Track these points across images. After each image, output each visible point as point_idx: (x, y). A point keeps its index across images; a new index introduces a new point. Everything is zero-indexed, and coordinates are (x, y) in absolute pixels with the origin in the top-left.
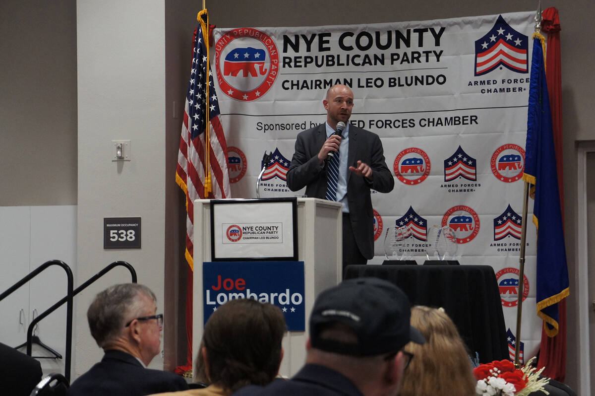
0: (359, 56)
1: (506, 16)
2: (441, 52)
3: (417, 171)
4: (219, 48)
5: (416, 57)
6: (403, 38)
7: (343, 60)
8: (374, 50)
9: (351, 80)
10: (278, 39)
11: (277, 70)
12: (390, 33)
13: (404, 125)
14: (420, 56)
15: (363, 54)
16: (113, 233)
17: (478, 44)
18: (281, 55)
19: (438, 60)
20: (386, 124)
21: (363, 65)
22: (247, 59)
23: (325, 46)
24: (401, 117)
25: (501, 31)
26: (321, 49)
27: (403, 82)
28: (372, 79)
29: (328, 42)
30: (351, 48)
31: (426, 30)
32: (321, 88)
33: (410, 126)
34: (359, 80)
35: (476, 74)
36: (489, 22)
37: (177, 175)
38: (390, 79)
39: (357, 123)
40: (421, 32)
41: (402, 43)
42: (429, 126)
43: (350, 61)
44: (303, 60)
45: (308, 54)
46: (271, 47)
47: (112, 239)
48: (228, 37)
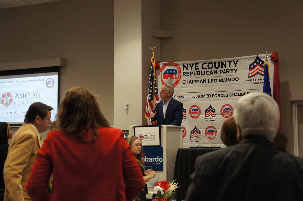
0: (209, 71)
1: (259, 56)
2: (237, 69)
3: (229, 113)
4: (161, 70)
5: (228, 71)
6: (223, 64)
7: (203, 73)
8: (214, 69)
9: (206, 80)
10: (181, 66)
11: (181, 77)
12: (219, 63)
13: (224, 96)
14: (229, 71)
15: (210, 70)
16: (125, 136)
17: (250, 66)
18: (182, 71)
19: (236, 72)
20: (218, 96)
21: (210, 74)
22: (171, 73)
23: (197, 68)
24: (223, 93)
25: (258, 61)
26: (196, 69)
27: (224, 80)
28: (213, 79)
29: (198, 66)
30: (206, 68)
31: (231, 61)
32: (195, 83)
33: (226, 96)
34: (209, 80)
35: (249, 77)
36: (253, 58)
37: (146, 115)
38: (219, 79)
39: (208, 95)
40: (230, 62)
41: (223, 66)
42: (233, 96)
43: (205, 73)
44: (189, 73)
45: (191, 71)
46: (179, 69)
47: (125, 138)
48: (165, 65)
